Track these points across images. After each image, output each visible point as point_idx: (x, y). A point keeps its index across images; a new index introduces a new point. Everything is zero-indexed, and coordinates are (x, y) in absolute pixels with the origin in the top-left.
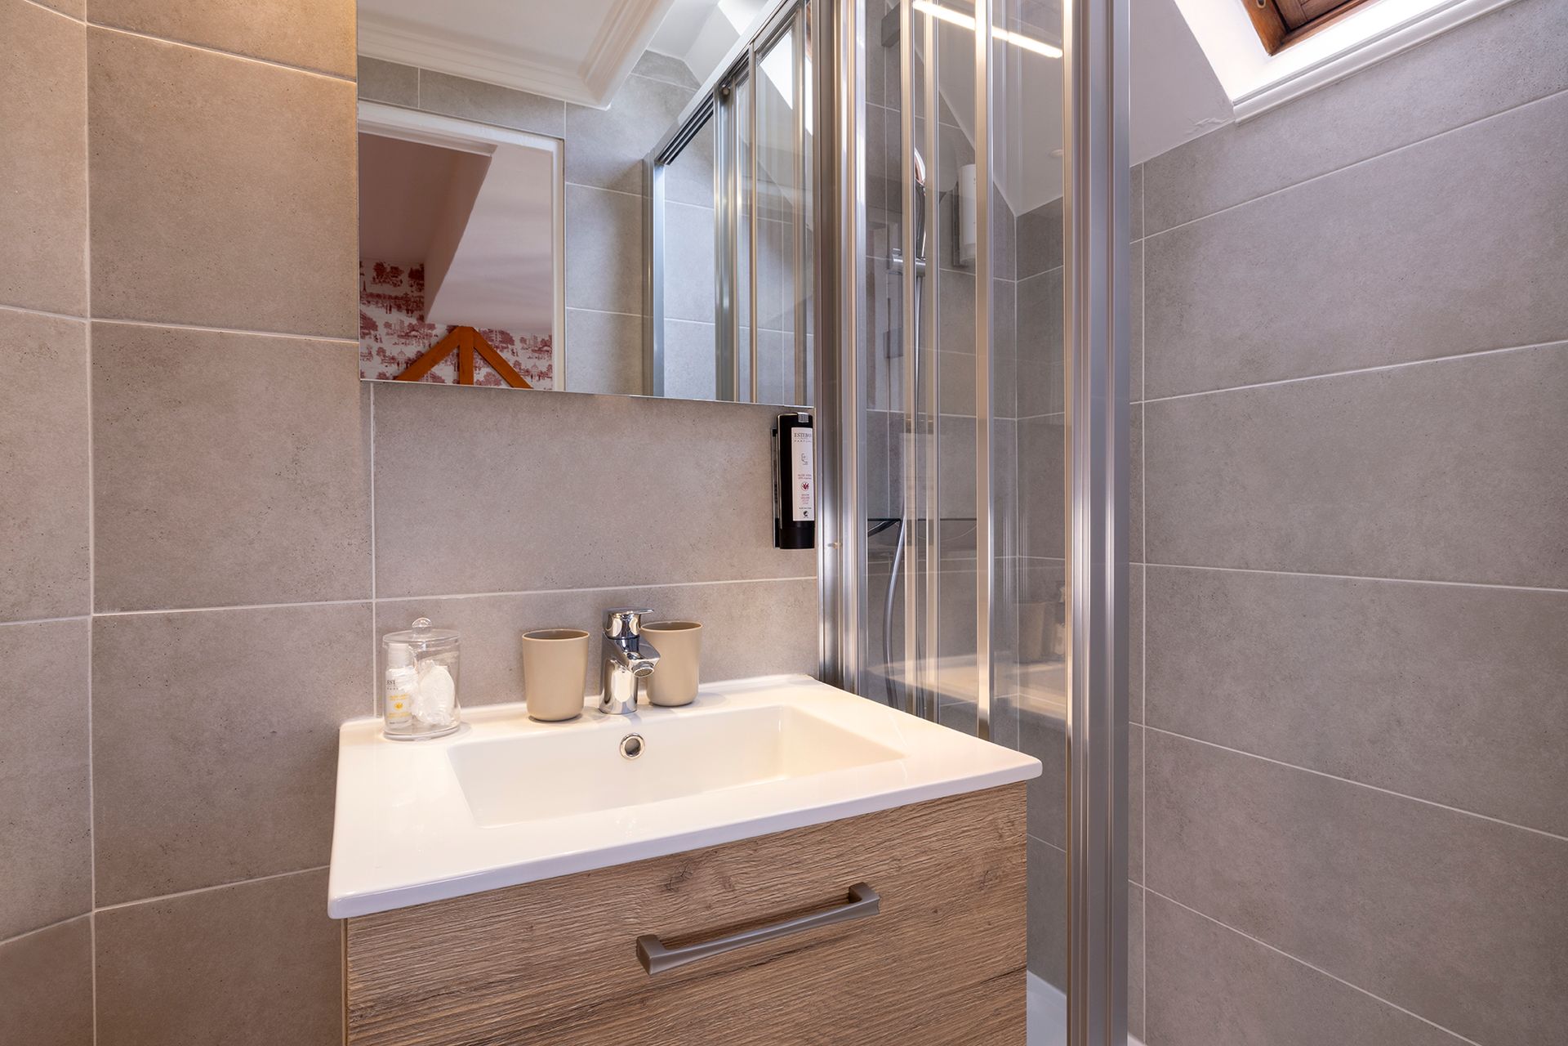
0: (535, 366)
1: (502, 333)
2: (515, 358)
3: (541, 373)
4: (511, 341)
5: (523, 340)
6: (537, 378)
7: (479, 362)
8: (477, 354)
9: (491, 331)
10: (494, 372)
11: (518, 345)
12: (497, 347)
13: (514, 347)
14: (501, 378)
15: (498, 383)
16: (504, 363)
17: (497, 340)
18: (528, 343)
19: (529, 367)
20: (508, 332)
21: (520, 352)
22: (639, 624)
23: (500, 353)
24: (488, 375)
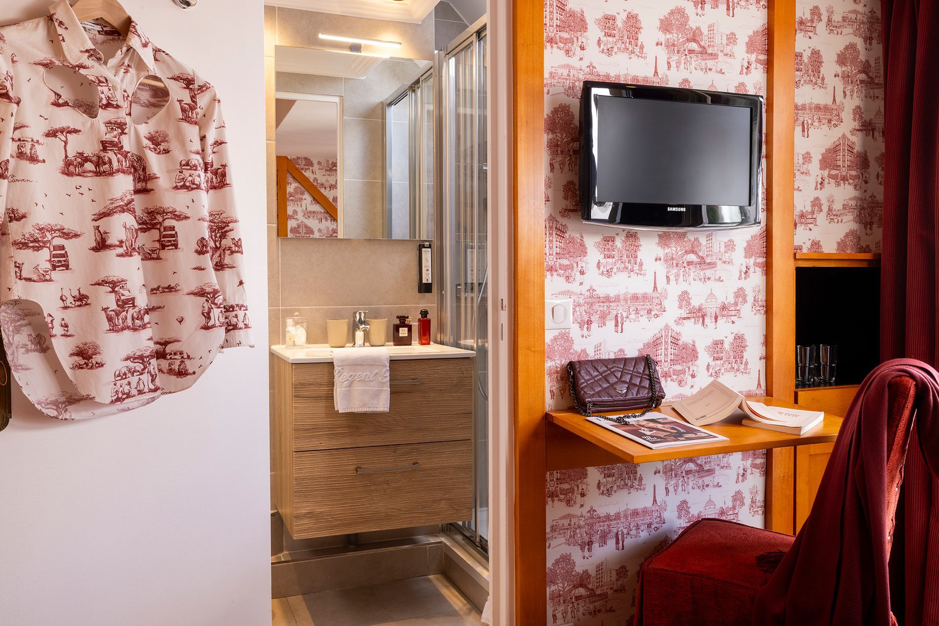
0: (327, 181)
1: (306, 159)
2: (315, 176)
3: (332, 185)
4: (311, 164)
5: (319, 163)
6: (329, 189)
7: (290, 180)
8: (289, 174)
9: (298, 158)
10: (300, 186)
11: (316, 167)
12: (302, 169)
13: (314, 168)
14: (304, 190)
15: (302, 194)
16: (306, 179)
17: (302, 164)
18: (322, 165)
19: (323, 181)
20: (310, 158)
21: (318, 172)
22: (364, 317)
23: (304, 173)
24: (296, 188)
